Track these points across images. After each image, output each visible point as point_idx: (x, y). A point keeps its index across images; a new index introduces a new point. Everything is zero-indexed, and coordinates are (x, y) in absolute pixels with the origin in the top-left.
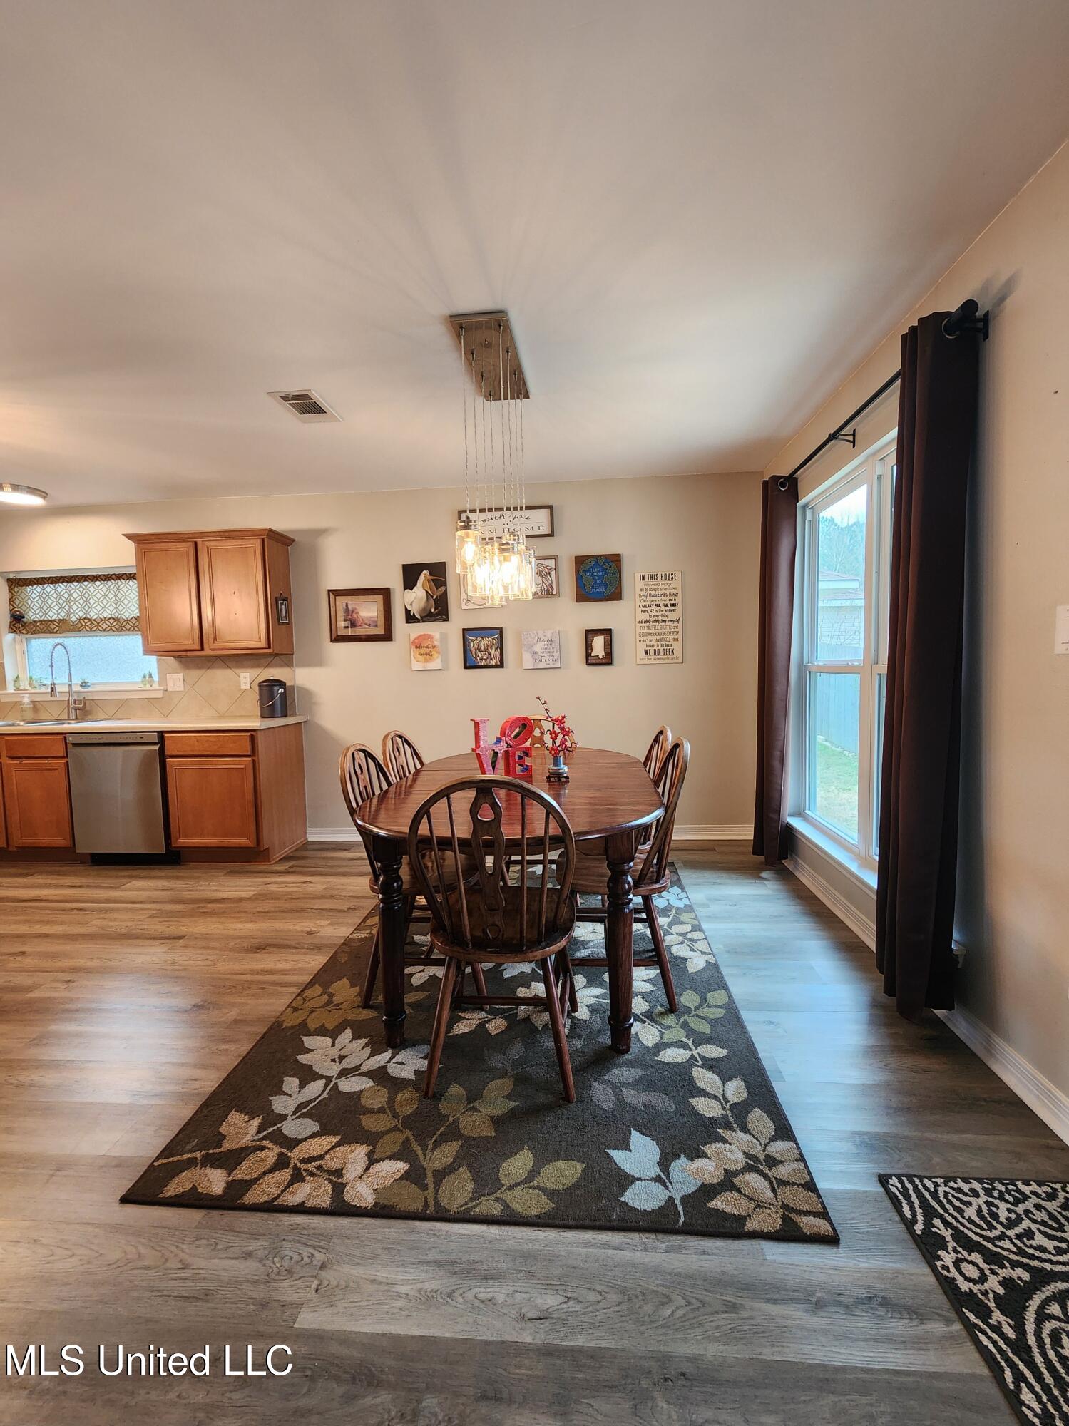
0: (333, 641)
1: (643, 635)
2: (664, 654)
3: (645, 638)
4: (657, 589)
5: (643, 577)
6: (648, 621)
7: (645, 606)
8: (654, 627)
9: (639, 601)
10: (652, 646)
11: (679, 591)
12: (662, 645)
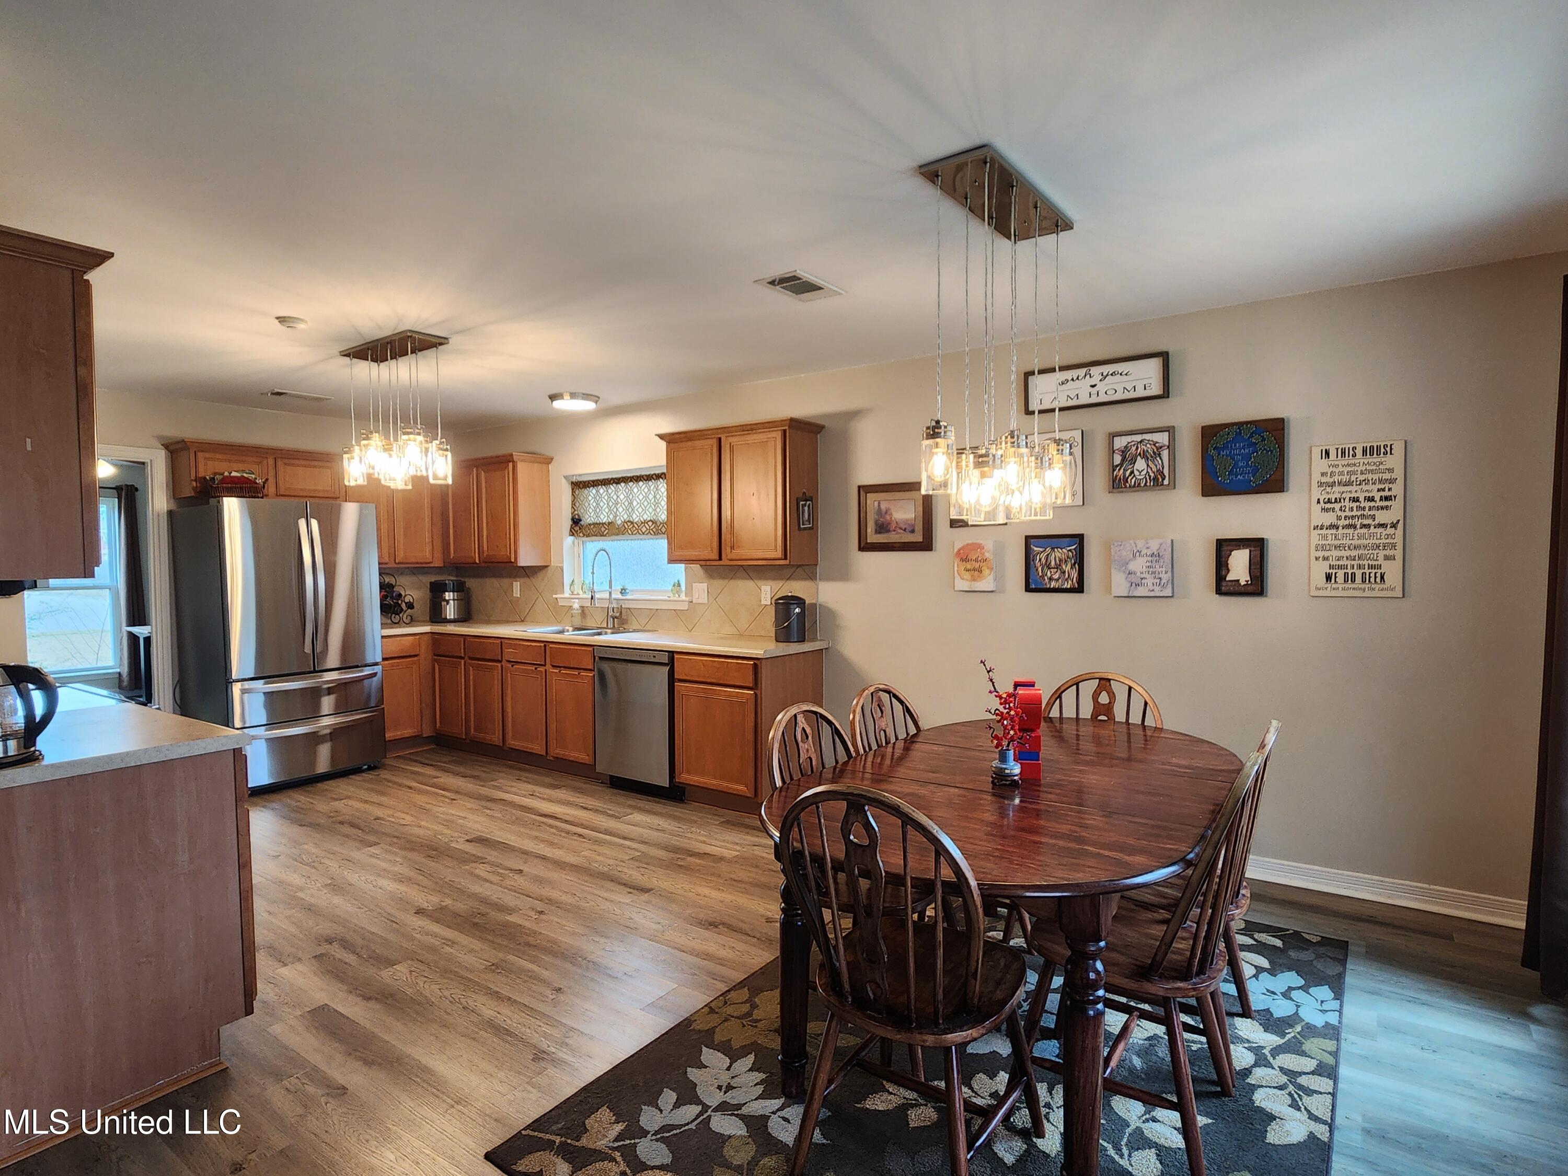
0: (861, 549)
1: (1323, 548)
2: (1364, 581)
3: (1327, 554)
4: (1354, 473)
5: (1327, 453)
6: (1332, 526)
7: (1329, 501)
8: (1345, 536)
9: (1317, 493)
10: (1340, 567)
11: (1399, 474)
12: (1359, 567)
